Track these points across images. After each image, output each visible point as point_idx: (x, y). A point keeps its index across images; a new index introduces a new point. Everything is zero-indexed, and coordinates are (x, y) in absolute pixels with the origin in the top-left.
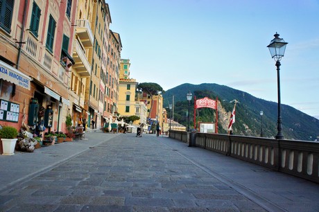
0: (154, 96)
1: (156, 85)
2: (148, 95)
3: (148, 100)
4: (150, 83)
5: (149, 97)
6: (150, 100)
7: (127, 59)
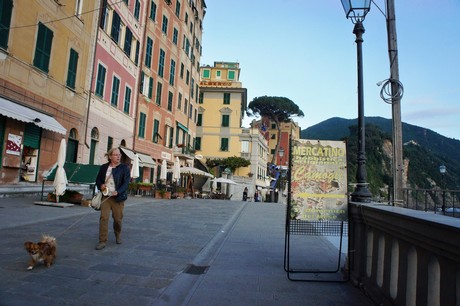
0: (283, 124)
1: (286, 100)
2: (271, 123)
3: (272, 132)
4: (275, 98)
5: (274, 127)
6: (276, 132)
7: (235, 62)
